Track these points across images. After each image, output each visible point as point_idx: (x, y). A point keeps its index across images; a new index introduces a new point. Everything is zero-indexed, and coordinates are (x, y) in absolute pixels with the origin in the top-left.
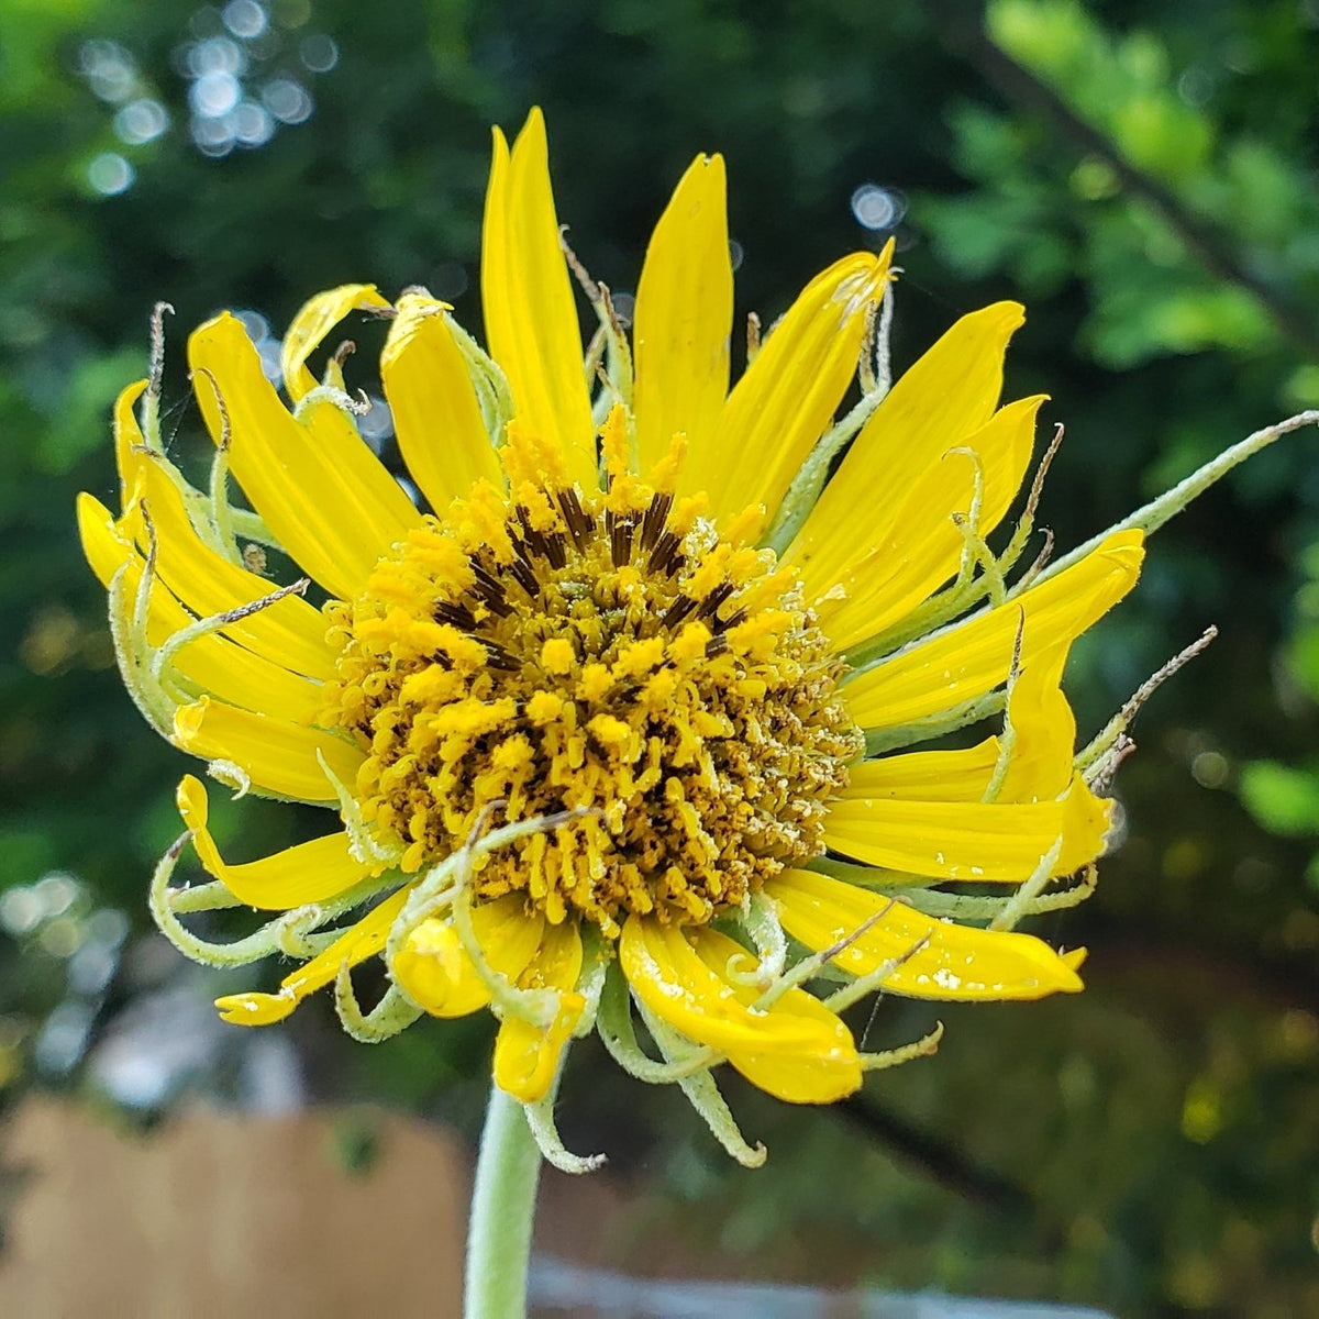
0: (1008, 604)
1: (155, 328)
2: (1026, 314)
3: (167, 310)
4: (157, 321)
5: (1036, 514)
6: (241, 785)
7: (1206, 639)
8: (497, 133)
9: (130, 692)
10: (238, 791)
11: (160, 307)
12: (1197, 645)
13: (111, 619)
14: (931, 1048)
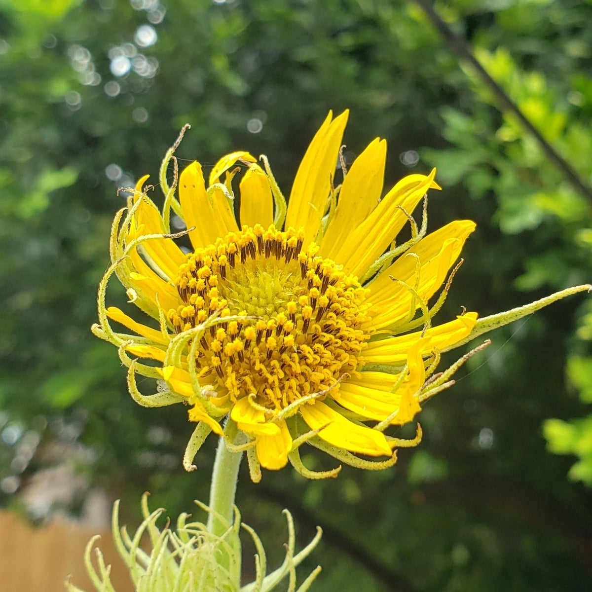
0: (430, 330)
1: (182, 131)
2: (476, 228)
3: (188, 127)
4: (184, 129)
5: (448, 291)
6: (133, 298)
7: (486, 344)
8: (331, 112)
9: (111, 254)
10: (131, 300)
11: (187, 125)
12: (482, 346)
13: (113, 225)
14: (335, 474)
